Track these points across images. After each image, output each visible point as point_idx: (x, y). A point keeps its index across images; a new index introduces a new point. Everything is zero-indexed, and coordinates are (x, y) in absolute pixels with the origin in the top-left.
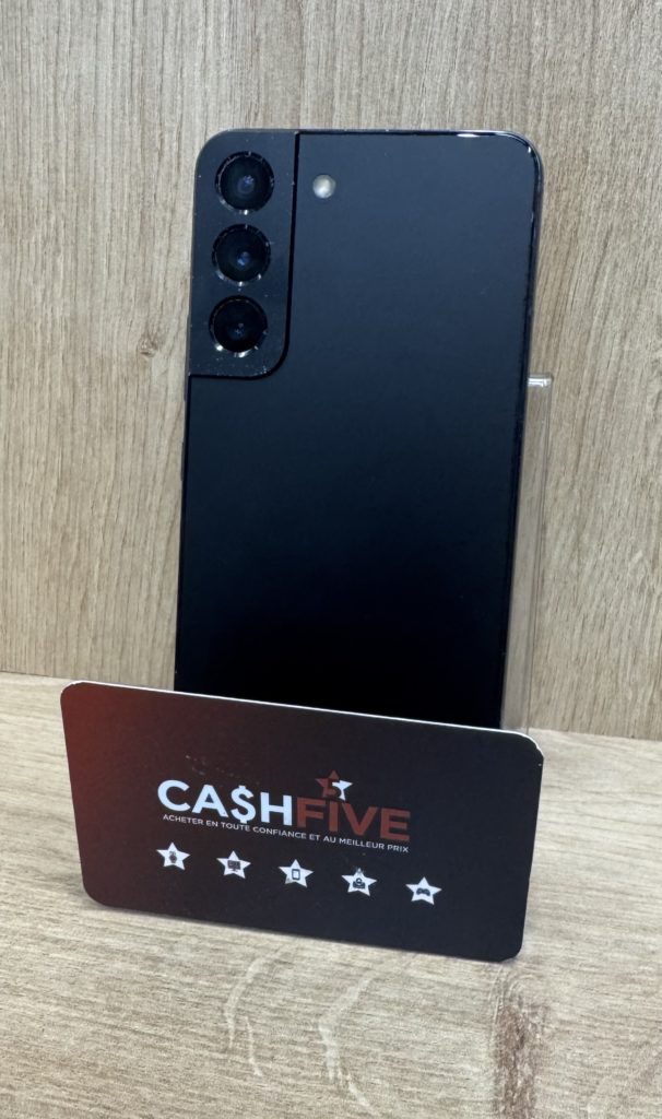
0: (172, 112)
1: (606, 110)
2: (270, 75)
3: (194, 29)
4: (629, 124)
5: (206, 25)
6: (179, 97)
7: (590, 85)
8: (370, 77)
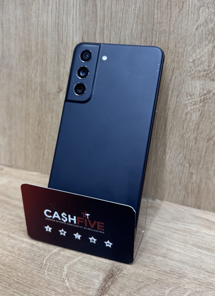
0: (65, 31)
1: (173, 36)
2: (89, 23)
3: (70, 10)
4: (179, 40)
5: (73, 9)
6: (67, 28)
7: (169, 29)
8: (113, 25)
